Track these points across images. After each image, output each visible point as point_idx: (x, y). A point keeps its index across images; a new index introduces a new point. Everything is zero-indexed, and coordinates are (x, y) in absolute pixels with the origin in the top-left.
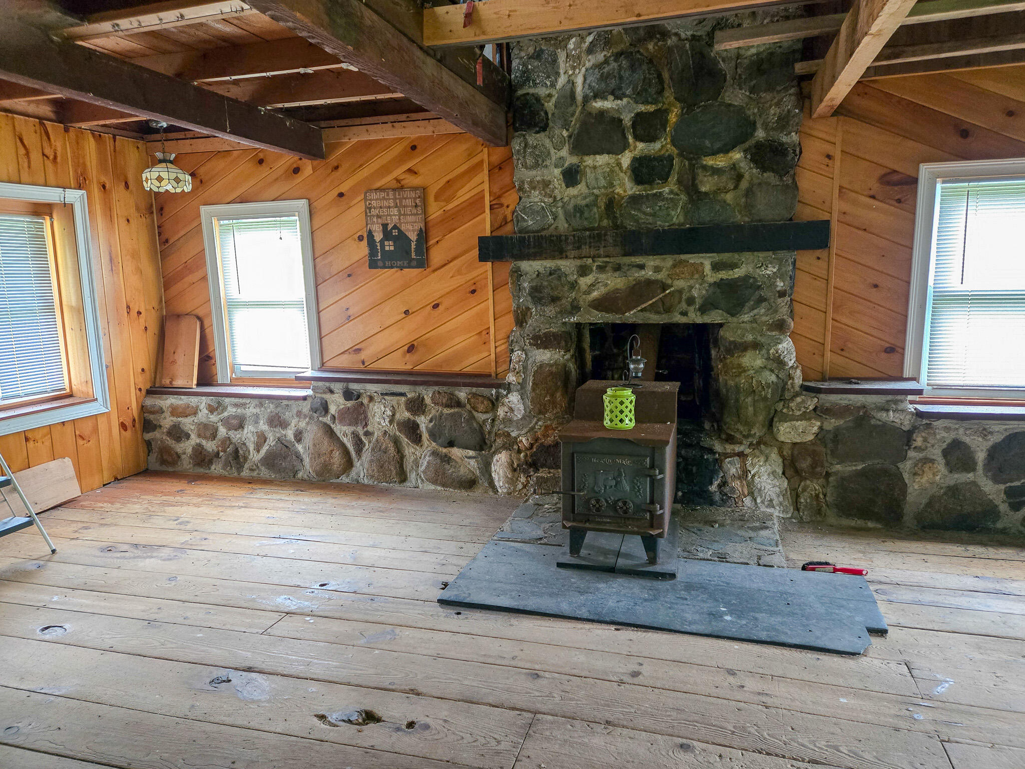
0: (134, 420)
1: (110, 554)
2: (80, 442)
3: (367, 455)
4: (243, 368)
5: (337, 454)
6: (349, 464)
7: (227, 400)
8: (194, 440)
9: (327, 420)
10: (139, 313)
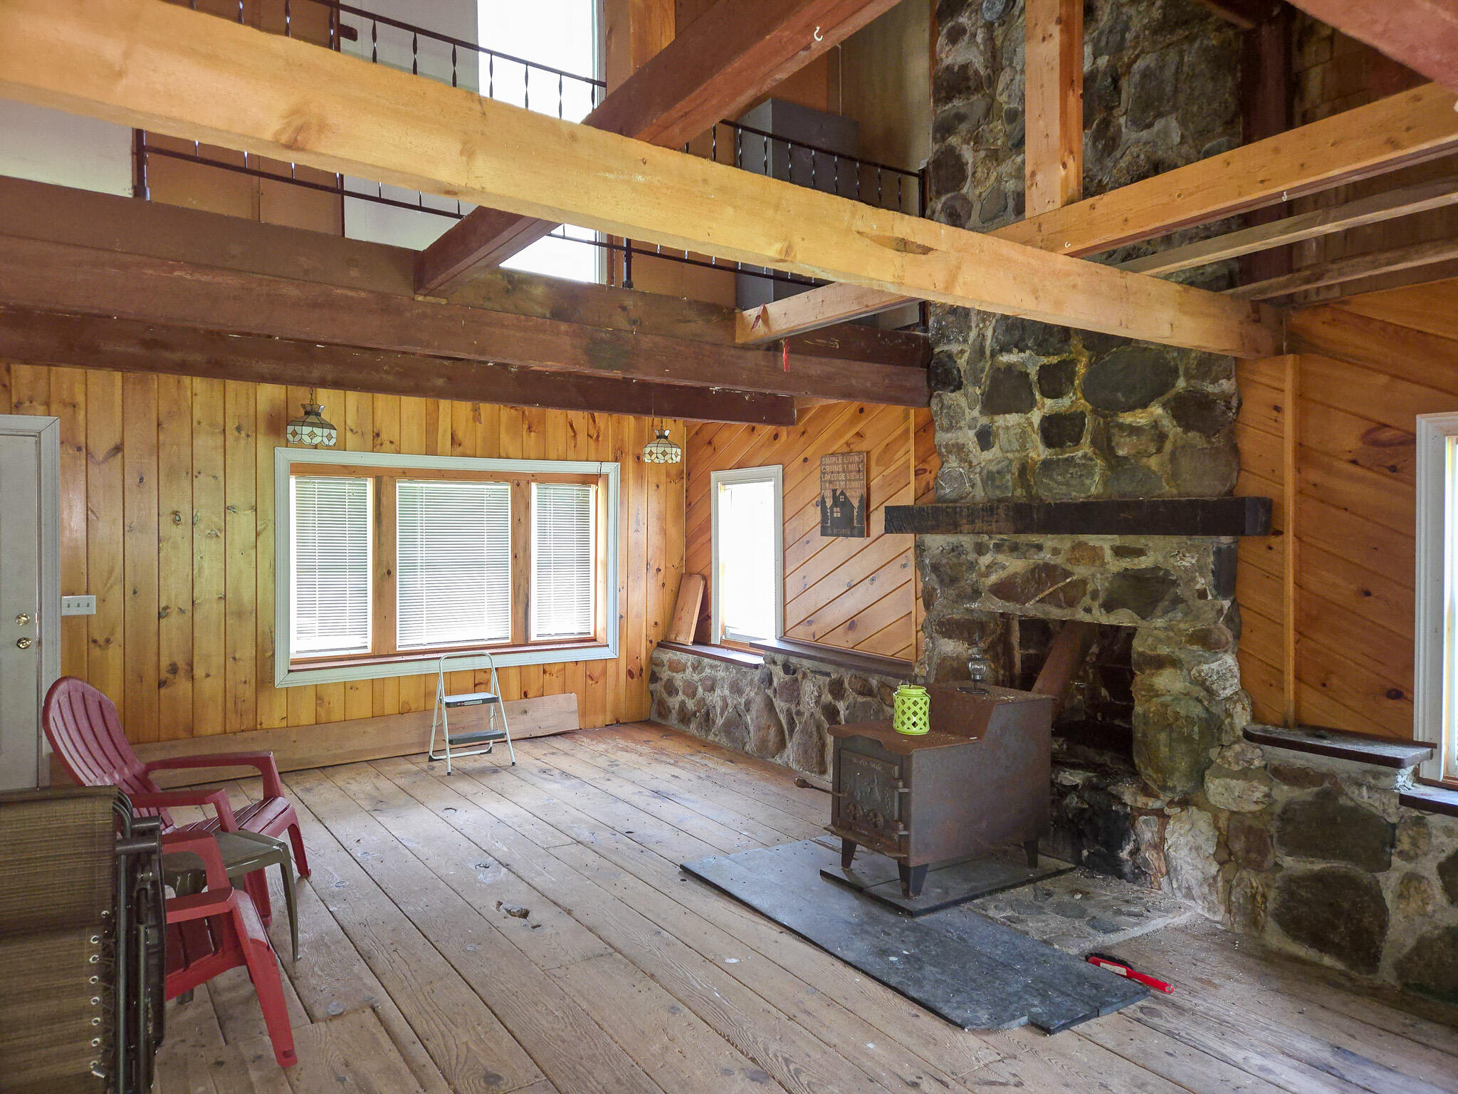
0: (642, 669)
1: (544, 776)
2: (589, 681)
3: (796, 737)
4: (732, 631)
5: (773, 731)
6: (782, 745)
7: (706, 660)
8: (681, 697)
9: (770, 692)
10: (659, 570)
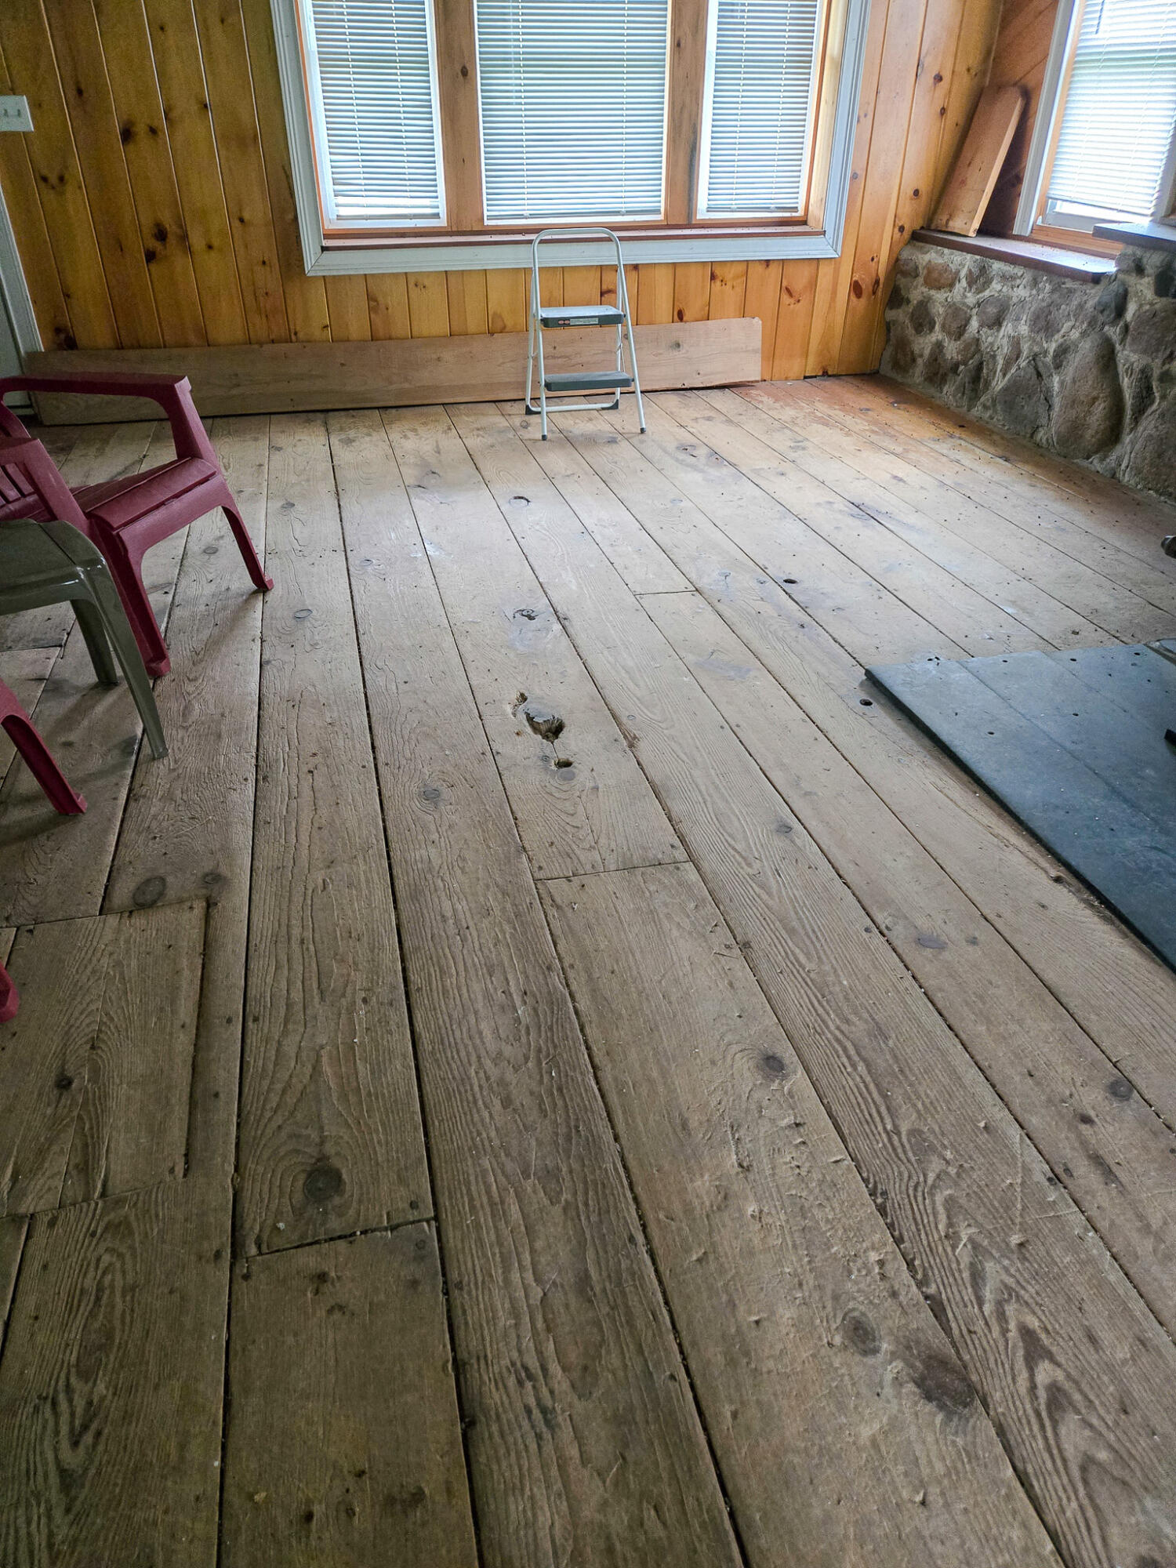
0: (877, 282)
1: (682, 456)
2: (785, 297)
3: (1149, 425)
5: (1100, 409)
6: (1112, 435)
7: (997, 266)
8: (937, 335)
9: (1113, 332)
10: (939, 78)
